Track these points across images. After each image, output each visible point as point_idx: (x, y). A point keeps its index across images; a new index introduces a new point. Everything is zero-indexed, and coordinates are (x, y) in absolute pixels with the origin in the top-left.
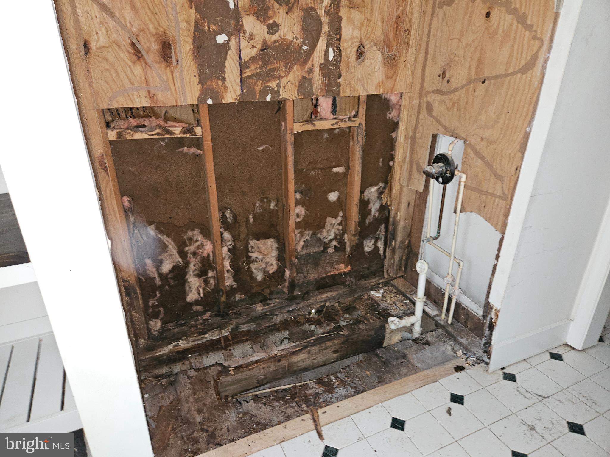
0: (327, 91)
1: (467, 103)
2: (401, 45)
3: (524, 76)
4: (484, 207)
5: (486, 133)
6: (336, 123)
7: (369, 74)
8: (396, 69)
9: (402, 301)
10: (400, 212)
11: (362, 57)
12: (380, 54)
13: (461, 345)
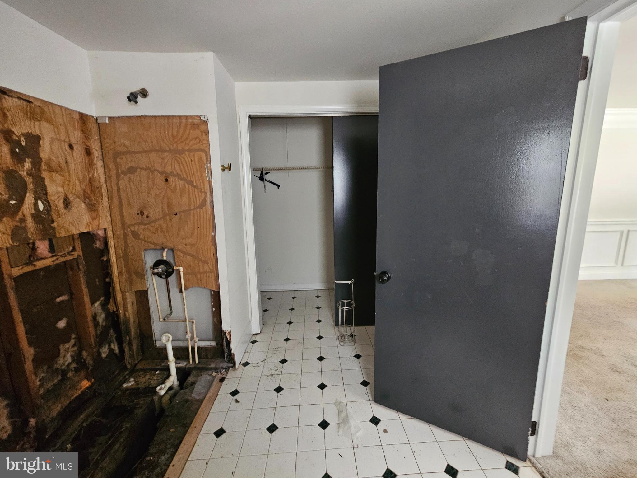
0: (43, 235)
1: (167, 227)
2: (97, 197)
3: (202, 210)
4: (201, 281)
5: (188, 241)
6: (57, 259)
7: (78, 218)
8: (98, 212)
9: (154, 374)
10: (128, 313)
11: (70, 207)
12: (83, 204)
13: (212, 369)
